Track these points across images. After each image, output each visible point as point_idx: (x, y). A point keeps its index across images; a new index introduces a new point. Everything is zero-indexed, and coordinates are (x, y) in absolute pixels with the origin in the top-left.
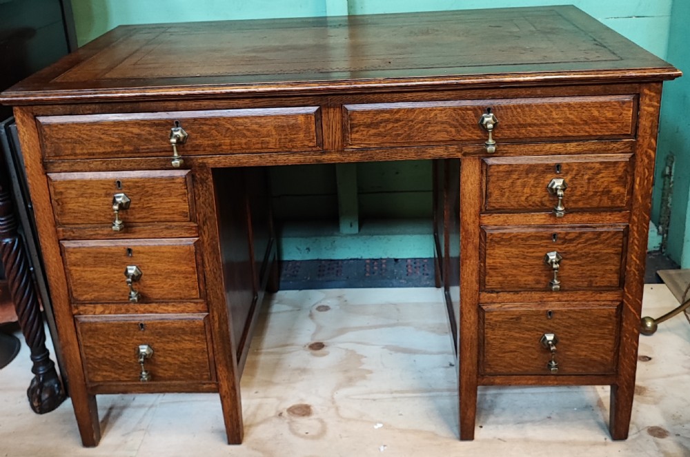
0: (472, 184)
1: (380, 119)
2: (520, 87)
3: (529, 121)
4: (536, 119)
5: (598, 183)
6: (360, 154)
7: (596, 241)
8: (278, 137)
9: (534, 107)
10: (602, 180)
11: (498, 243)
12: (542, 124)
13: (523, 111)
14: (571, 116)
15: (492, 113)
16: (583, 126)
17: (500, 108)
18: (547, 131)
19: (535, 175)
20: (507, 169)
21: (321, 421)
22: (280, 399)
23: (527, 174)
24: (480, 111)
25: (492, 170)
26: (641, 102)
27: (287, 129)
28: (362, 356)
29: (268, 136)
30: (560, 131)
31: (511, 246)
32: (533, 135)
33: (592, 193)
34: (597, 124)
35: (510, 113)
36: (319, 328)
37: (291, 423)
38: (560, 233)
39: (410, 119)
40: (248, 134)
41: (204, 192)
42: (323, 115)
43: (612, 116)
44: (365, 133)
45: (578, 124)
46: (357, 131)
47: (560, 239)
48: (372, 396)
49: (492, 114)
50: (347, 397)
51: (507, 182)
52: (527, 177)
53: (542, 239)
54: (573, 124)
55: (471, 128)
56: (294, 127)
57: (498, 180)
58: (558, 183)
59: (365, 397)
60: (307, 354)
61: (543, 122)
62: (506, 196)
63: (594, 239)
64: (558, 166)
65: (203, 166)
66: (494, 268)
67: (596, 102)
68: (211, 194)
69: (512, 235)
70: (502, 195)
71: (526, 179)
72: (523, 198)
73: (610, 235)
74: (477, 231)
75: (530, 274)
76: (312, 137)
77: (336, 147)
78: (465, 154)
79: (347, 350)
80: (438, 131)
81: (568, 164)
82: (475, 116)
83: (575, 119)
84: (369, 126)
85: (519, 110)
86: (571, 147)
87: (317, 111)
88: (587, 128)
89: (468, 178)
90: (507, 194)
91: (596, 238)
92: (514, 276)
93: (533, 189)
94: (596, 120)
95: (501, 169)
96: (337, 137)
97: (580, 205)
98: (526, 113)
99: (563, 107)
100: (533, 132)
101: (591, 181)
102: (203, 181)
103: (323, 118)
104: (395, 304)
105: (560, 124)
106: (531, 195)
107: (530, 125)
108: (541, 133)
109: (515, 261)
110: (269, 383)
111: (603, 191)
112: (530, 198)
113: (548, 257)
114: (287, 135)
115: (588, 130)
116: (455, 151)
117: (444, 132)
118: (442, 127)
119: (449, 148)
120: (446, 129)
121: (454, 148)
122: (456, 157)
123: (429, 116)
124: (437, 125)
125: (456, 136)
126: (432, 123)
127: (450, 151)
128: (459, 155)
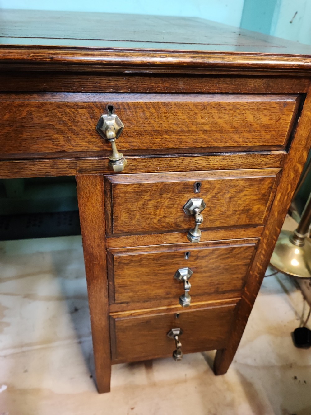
0: (93, 206)
2: (155, 75)
3: (165, 126)
4: (174, 124)
5: (239, 202)
7: (228, 255)
9: (174, 107)
10: (245, 198)
11: (127, 264)
12: (182, 131)
13: (159, 112)
14: (220, 121)
15: (115, 113)
16: (232, 135)
17: (128, 106)
18: (188, 141)
19: (169, 195)
20: (137, 189)
23: (161, 194)
24: (96, 110)
25: (117, 191)
26: (305, 105)
30: (204, 141)
31: (141, 265)
32: (171, 146)
33: (231, 212)
34: (249, 132)
35: (140, 115)
38: (193, 251)
43: (268, 122)
45: (227, 132)
47: (193, 256)
49: (114, 116)
51: (136, 204)
52: (161, 198)
53: (174, 258)
54: (221, 132)
55: (86, 135)
57: (126, 202)
58: (197, 203)
61: (184, 128)
62: (136, 219)
63: (226, 254)
64: (198, 185)
66: (123, 286)
67: (252, 103)
69: (143, 256)
70: (132, 218)
71: (159, 200)
72: (156, 220)
73: (242, 249)
74: (104, 254)
75: (160, 287)
78: (81, 171)
80: (39, 139)
81: (209, 182)
82: (91, 118)
83: (224, 126)
85: (153, 110)
86: (215, 160)
88: (236, 137)
89: (88, 199)
90: (137, 217)
91: (229, 253)
92: (145, 290)
93: (167, 210)
94: (249, 129)
95: (129, 189)
97: (218, 224)
98: (163, 114)
99: (212, 107)
100: (171, 142)
101: (232, 200)
105: (205, 131)
106: (164, 217)
107: (167, 132)
108: (181, 142)
109: (145, 279)
111: (243, 210)
112: (163, 220)
113: (179, 274)
115: (238, 139)
116: (66, 167)
117: (47, 139)
118: (44, 133)
119: (58, 162)
120: (49, 135)
121: (64, 162)
122: (69, 175)
123: (20, 116)
124: (35, 130)
125: (64, 146)
126: (27, 127)
127: (60, 166)
128: (73, 172)
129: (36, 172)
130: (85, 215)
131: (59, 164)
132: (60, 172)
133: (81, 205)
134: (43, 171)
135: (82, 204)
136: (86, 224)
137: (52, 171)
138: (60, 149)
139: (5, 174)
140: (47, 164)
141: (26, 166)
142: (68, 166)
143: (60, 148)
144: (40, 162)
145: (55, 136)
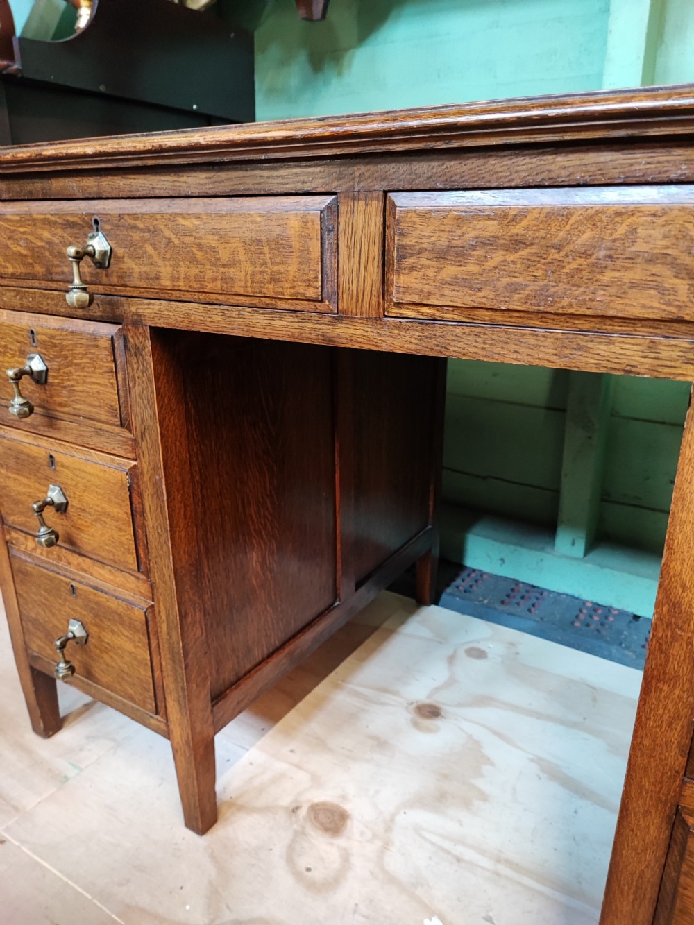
1: (472, 234)
6: (417, 334)
8: (250, 268)
21: (346, 857)
22: (316, 781)
27: (266, 250)
28: (488, 761)
29: (233, 263)
36: (451, 683)
37: (300, 834)
39: (556, 241)
40: (200, 255)
41: (141, 374)
42: (342, 219)
44: (431, 273)
46: (412, 269)
48: (459, 850)
50: (417, 829)
56: (279, 245)
59: (447, 845)
60: (403, 717)
65: (137, 321)
68: (149, 380)
76: (312, 275)
77: (366, 306)
79: (470, 737)
80: (633, 285)
84: (441, 255)
87: (329, 207)
96: (368, 282)
102: (138, 352)
103: (342, 227)
104: (594, 689)
110: (321, 744)
114: (264, 264)
116: (677, 358)
117: (650, 288)
118: (649, 273)
119: (660, 343)
120: (658, 279)
121: (676, 346)
122: (679, 378)
123: (611, 235)
124: (631, 265)
125: (687, 306)
126: (618, 258)
127: (664, 355)
128: (688, 373)
129: (608, 361)
130: (688, 491)
131: (663, 348)
132: (660, 369)
133: (687, 461)
134: (622, 361)
135: (690, 460)
136: (685, 513)
137: (642, 363)
138: (674, 313)
139: (547, 357)
140: (637, 345)
141: (590, 345)
142: (681, 356)
143: (674, 310)
144: (622, 339)
145: (670, 281)
